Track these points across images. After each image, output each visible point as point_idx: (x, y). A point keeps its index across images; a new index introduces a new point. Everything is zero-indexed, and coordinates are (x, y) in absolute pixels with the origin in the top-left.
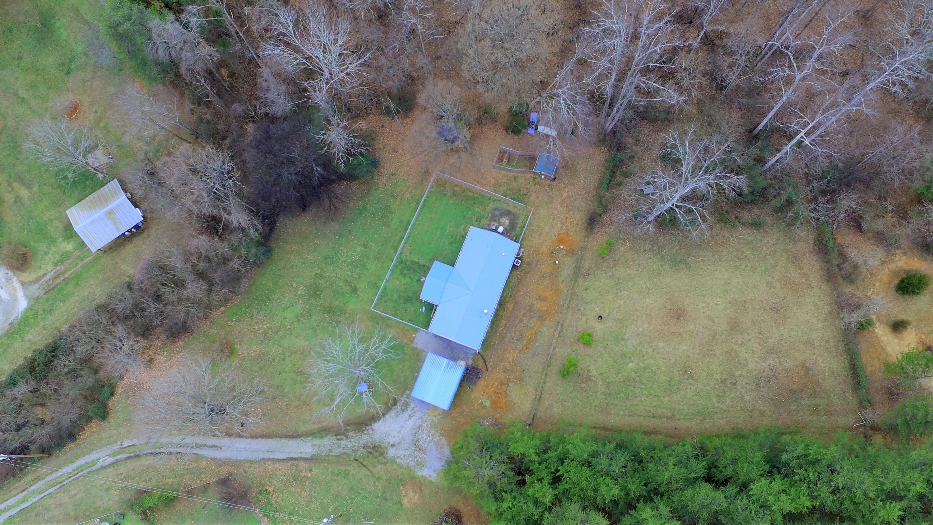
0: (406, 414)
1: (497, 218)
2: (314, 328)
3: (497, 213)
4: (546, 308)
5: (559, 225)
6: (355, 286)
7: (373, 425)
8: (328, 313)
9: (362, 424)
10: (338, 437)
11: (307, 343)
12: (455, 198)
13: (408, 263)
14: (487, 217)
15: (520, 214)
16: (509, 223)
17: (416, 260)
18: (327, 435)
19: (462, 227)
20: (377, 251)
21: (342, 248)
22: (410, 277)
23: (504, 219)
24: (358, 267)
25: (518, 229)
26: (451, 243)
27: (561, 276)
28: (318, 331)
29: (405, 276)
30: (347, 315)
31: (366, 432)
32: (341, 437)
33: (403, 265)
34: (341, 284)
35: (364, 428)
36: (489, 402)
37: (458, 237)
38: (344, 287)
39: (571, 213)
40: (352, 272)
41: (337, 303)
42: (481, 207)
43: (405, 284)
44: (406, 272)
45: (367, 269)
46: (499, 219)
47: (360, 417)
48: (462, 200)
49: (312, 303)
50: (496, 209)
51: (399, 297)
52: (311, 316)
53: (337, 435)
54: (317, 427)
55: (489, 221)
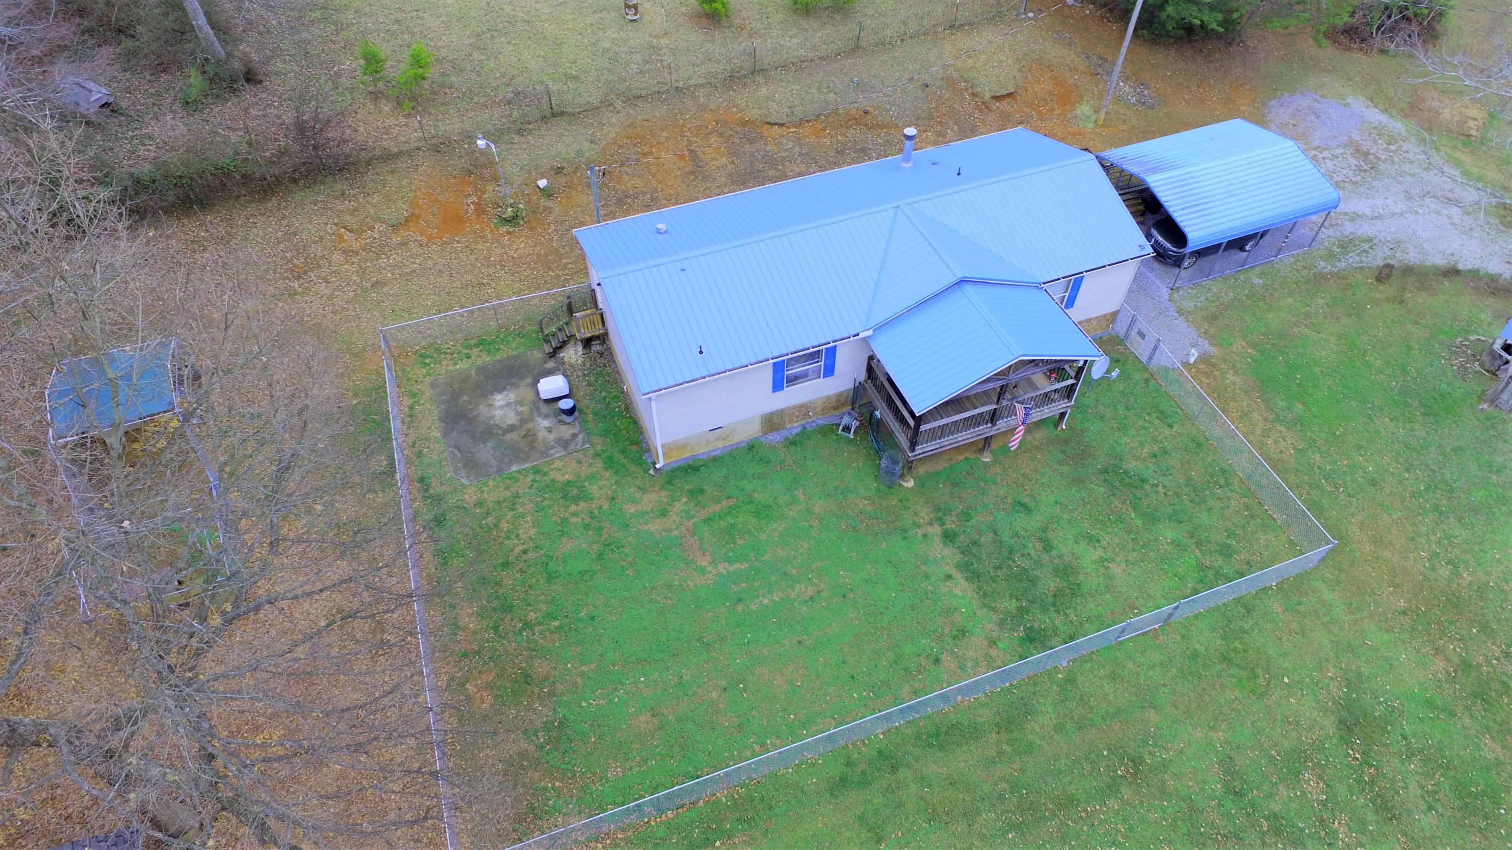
0: (1365, 229)
1: (513, 436)
3: (485, 453)
4: (713, 139)
5: (395, 258)
6: (1344, 744)
12: (540, 667)
13: (1012, 605)
14: (536, 471)
15: (433, 385)
16: (501, 390)
19: (655, 527)
20: (1113, 803)
22: (1047, 547)
23: (498, 413)
24: (1274, 817)
25: (505, 352)
26: (763, 512)
27: (579, 153)
29: (1066, 571)
33: (1040, 619)
36: (1078, 112)
37: (713, 509)
39: (317, 250)
42: (504, 525)
43: (1093, 540)
44: (1050, 583)
45: (1228, 766)
46: (512, 428)
48: (528, 625)
50: (472, 465)
51: (1151, 518)
55: (544, 454)
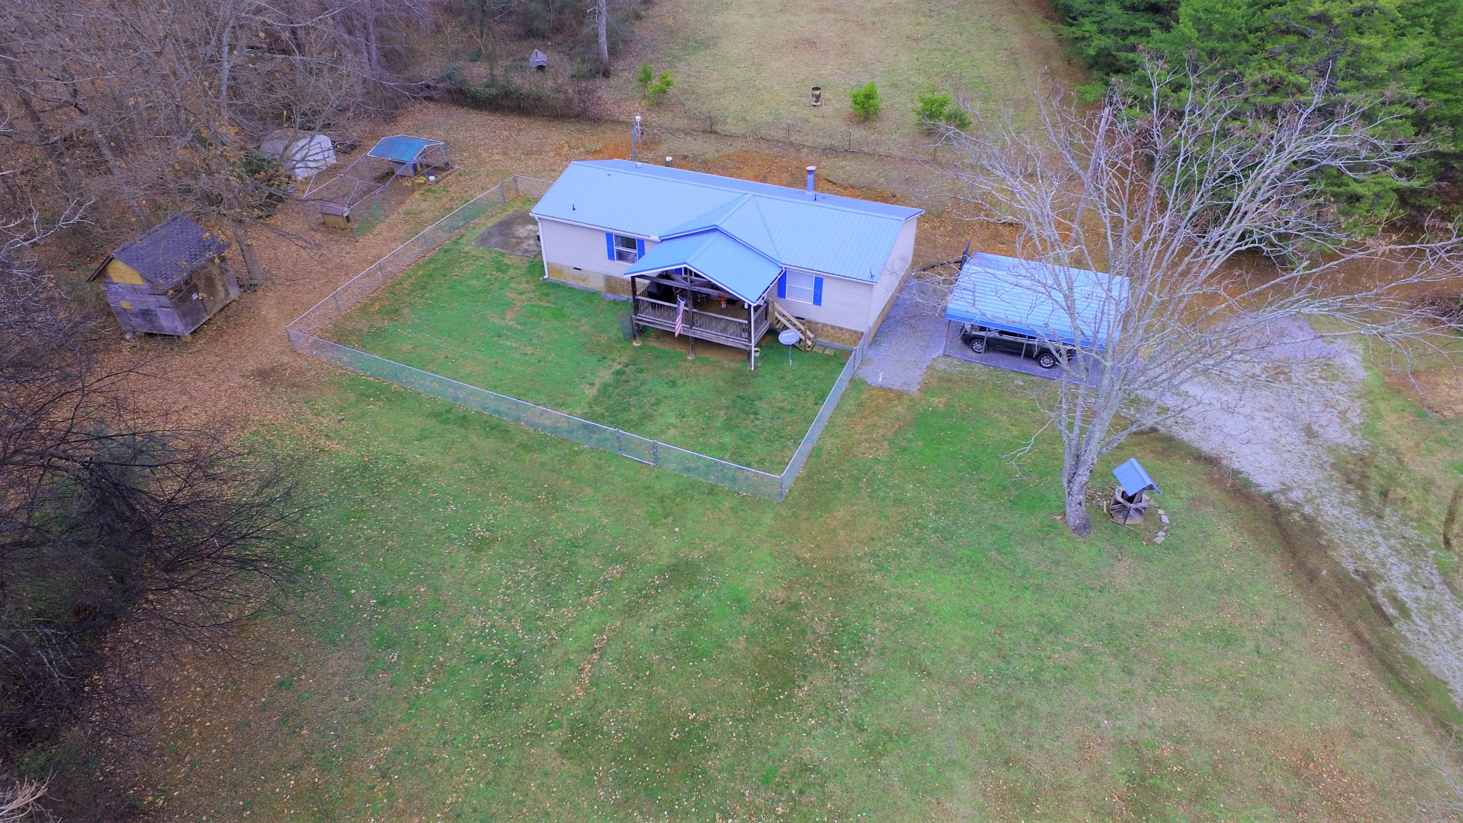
2: (870, 747)
3: (495, 239)
6: (661, 573)
7: (1266, 490)
8: (786, 681)
9: (1278, 524)
10: (1391, 611)
11: (963, 784)
15: (516, 211)
17: (591, 392)
18: (1411, 662)
21: (457, 636)
28: (887, 724)
30: (800, 595)
31: (1308, 509)
32: (1382, 600)
34: (642, 629)
35: (1296, 516)
37: (542, 303)
38: (661, 616)
40: (593, 586)
41: (740, 644)
47: (1254, 533)
49: (731, 770)
50: (484, 240)
52: (805, 768)
53: (1388, 621)
54: (1395, 705)
